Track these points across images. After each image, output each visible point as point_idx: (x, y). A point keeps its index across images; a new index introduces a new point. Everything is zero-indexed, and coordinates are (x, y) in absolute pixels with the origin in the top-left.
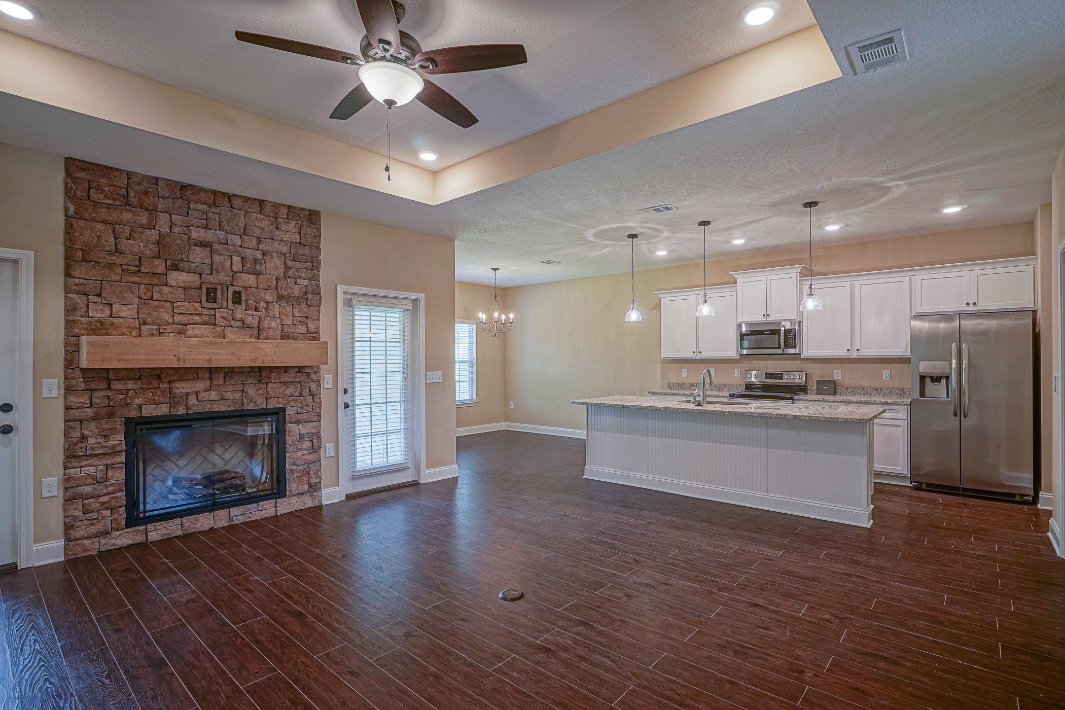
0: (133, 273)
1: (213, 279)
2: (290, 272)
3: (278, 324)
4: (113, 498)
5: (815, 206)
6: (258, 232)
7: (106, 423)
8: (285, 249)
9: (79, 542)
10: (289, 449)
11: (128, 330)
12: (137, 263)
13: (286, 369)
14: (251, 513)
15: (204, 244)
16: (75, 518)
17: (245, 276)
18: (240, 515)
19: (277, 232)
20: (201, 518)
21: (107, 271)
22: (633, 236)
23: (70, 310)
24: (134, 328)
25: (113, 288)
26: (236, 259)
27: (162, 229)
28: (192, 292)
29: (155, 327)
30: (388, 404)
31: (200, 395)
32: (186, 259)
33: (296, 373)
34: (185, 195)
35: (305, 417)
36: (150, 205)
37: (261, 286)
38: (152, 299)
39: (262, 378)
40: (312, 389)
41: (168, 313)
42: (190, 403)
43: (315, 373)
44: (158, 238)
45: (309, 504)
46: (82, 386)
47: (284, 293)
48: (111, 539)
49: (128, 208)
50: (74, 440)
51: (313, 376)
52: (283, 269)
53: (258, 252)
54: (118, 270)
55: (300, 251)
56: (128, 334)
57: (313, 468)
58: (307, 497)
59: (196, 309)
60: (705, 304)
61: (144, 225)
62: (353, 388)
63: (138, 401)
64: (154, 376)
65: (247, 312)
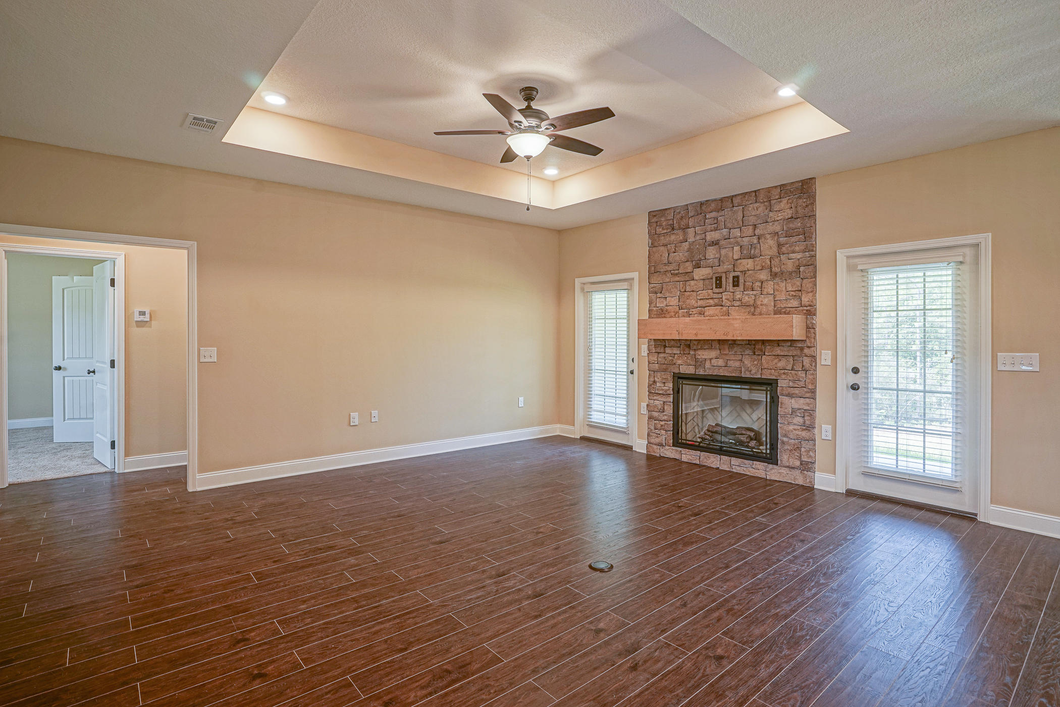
0: (676, 275)
1: (720, 269)
2: (783, 249)
3: (771, 300)
4: (665, 423)
6: (754, 220)
7: (664, 375)
8: (777, 227)
9: (651, 445)
10: (781, 420)
11: (674, 314)
12: (677, 268)
13: (778, 343)
14: (746, 467)
15: (715, 243)
16: (651, 430)
17: (744, 261)
18: (739, 466)
19: (771, 214)
20: (712, 457)
21: (664, 276)
23: (650, 303)
24: (676, 312)
25: (667, 287)
26: (737, 248)
27: (691, 240)
28: (707, 282)
29: (686, 310)
30: (927, 394)
31: (713, 362)
32: (704, 258)
33: (789, 346)
34: (703, 210)
35: (797, 391)
36: (684, 225)
37: (757, 268)
38: (685, 291)
40: (806, 364)
41: (694, 300)
42: (706, 367)
43: (811, 348)
44: (689, 247)
45: (800, 482)
46: (655, 350)
47: (778, 270)
48: (667, 450)
49: (673, 232)
50: (652, 382)
51: (806, 351)
52: (777, 247)
53: (754, 237)
54: (669, 275)
55: (791, 225)
56: (673, 316)
57: (805, 446)
58: (798, 472)
59: (710, 295)
61: (681, 240)
62: (869, 367)
63: (679, 362)
64: (687, 345)
65: (745, 292)
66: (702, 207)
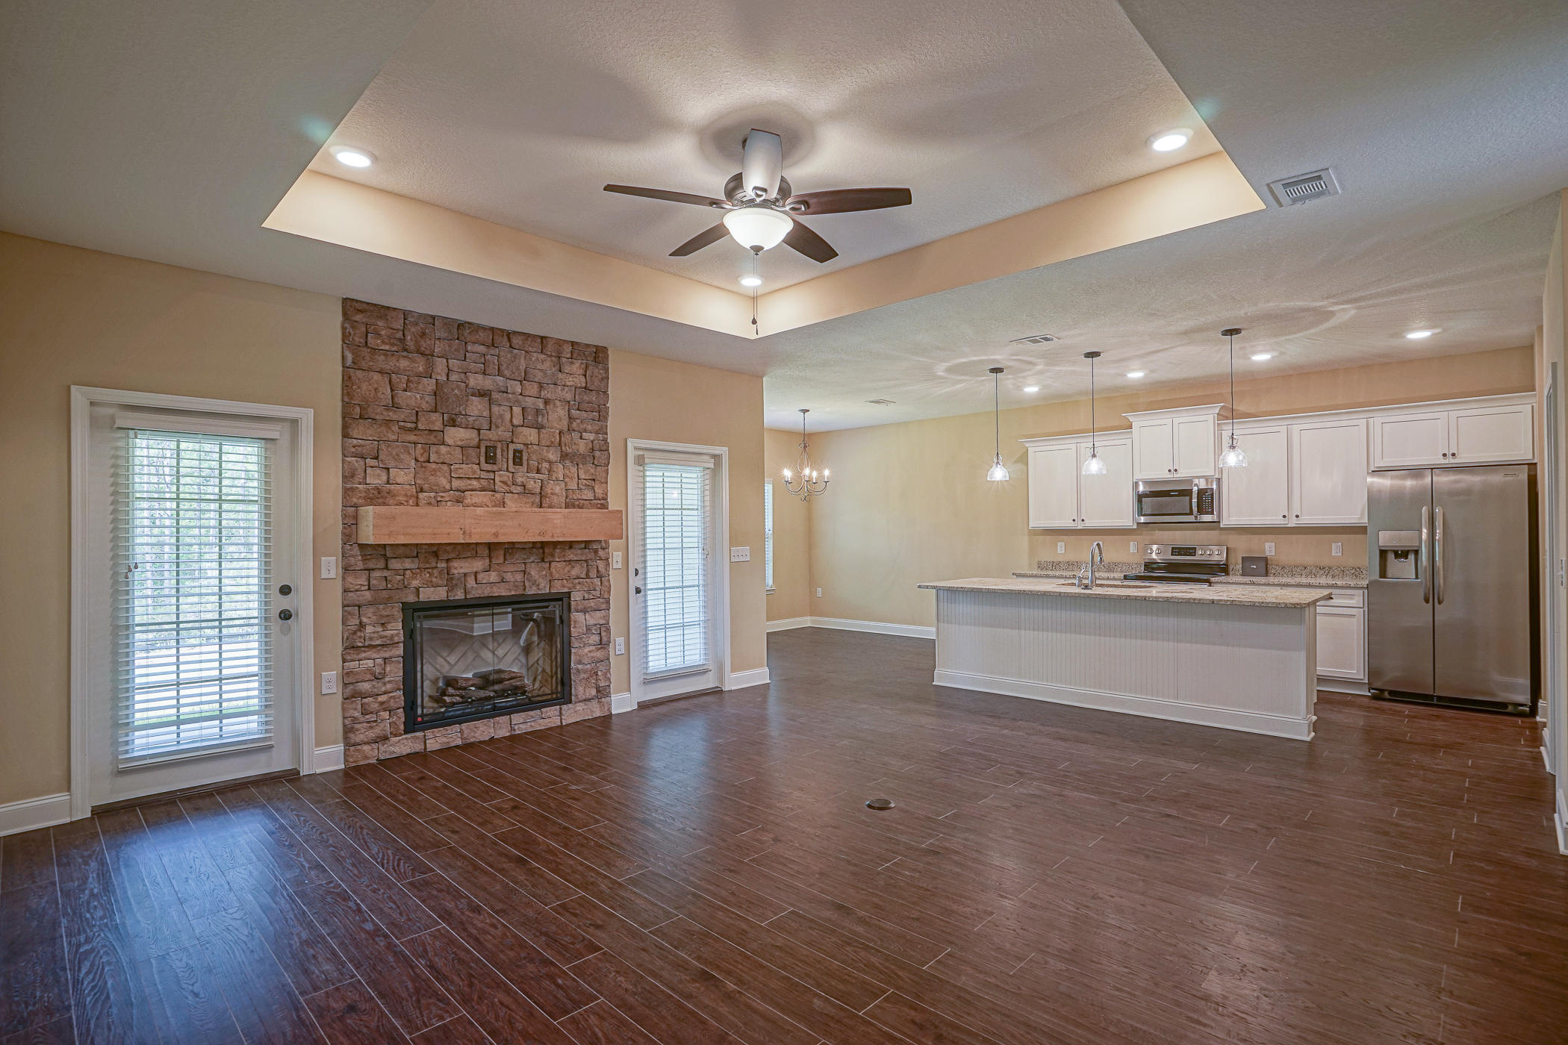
0: (410, 430)
1: (492, 435)
2: (574, 425)
3: (562, 489)
4: (391, 697)
5: (1237, 334)
6: (539, 376)
7: (384, 609)
8: (569, 396)
9: (359, 747)
10: (575, 643)
11: (405, 499)
12: (414, 419)
13: (571, 545)
14: (534, 721)
15: (482, 394)
16: (355, 718)
17: (526, 431)
18: (524, 723)
19: (560, 375)
20: (481, 725)
21: (384, 429)
22: (997, 370)
23: (348, 476)
24: (412, 496)
25: (390, 449)
26: (517, 410)
27: (439, 378)
28: (471, 451)
29: (432, 494)
30: (684, 589)
31: (479, 577)
32: (464, 413)
33: (581, 549)
34: (462, 335)
35: (592, 603)
36: (426, 348)
37: (543, 442)
38: (429, 462)
39: (546, 555)
40: (600, 569)
41: (445, 477)
42: (468, 586)
43: (603, 549)
44: (434, 387)
45: (597, 714)
46: (360, 565)
47: (569, 450)
48: (390, 746)
49: (405, 354)
50: (354, 628)
51: (601, 553)
52: (567, 420)
53: (539, 400)
55: (585, 398)
56: (406, 503)
57: (602, 667)
58: (594, 703)
59: (474, 472)
60: (1094, 459)
61: (421, 373)
62: (645, 568)
63: (415, 583)
64: (433, 553)
65: (529, 475)
66: (461, 329)
